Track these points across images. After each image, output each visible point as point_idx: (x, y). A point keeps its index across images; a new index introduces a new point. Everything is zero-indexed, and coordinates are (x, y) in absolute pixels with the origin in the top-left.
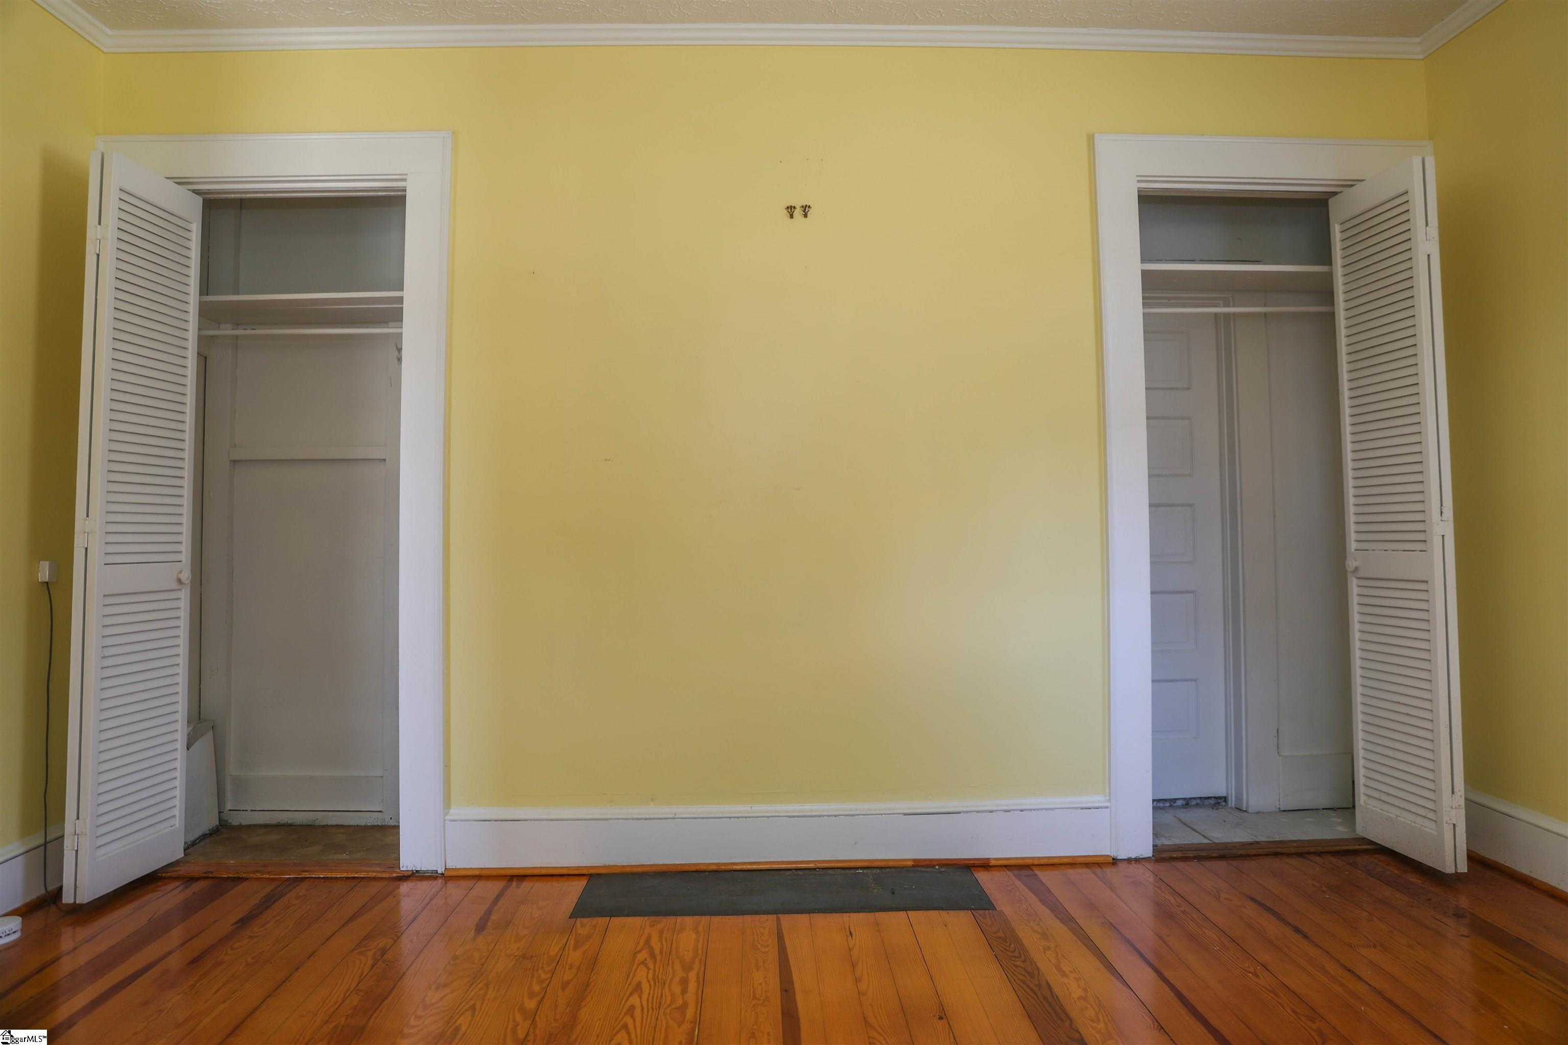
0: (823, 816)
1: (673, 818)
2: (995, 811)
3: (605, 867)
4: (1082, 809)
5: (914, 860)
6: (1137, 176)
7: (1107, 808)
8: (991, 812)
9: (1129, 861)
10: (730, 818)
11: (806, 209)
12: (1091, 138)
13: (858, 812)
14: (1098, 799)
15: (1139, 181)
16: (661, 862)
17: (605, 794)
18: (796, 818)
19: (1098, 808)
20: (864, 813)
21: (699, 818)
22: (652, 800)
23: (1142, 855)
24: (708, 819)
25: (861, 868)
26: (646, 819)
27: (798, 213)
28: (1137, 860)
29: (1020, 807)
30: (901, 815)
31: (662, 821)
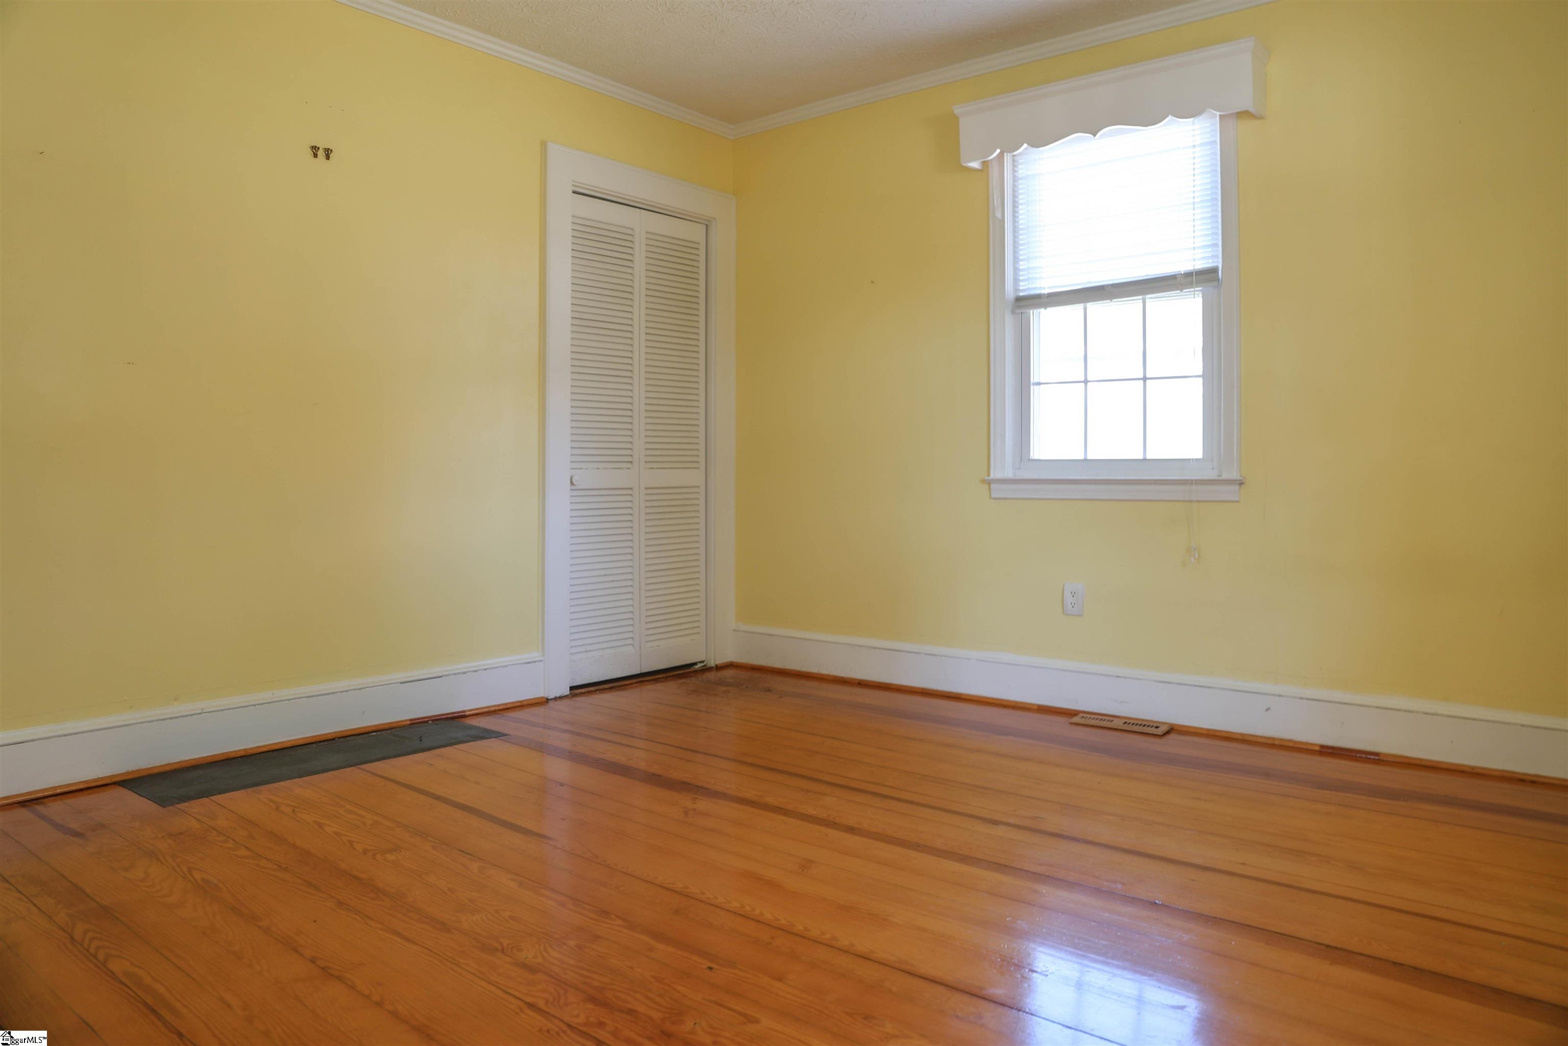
0: (337, 692)
1: (200, 713)
2: (468, 672)
3: (127, 773)
4: (525, 663)
5: (411, 720)
6: (574, 181)
7: (542, 661)
8: (464, 673)
9: (556, 699)
10: (255, 705)
11: (328, 153)
12: (544, 145)
13: (365, 686)
14: (535, 655)
15: (573, 185)
16: (187, 758)
17: (125, 700)
18: (314, 698)
19: (535, 662)
20: (370, 685)
21: (226, 710)
22: (175, 700)
23: (563, 694)
24: (234, 710)
25: (374, 732)
26: (171, 718)
27: (321, 153)
28: (561, 698)
29: (484, 667)
30: (398, 684)
31: (188, 718)
